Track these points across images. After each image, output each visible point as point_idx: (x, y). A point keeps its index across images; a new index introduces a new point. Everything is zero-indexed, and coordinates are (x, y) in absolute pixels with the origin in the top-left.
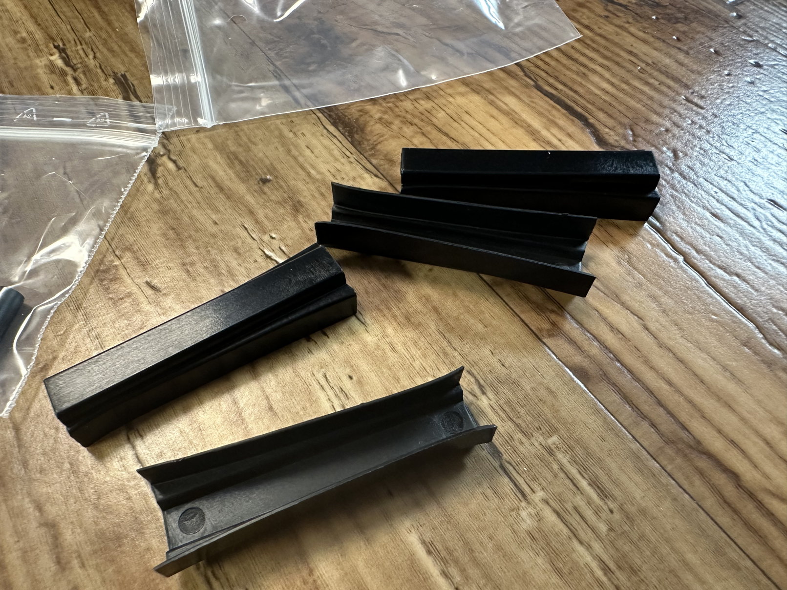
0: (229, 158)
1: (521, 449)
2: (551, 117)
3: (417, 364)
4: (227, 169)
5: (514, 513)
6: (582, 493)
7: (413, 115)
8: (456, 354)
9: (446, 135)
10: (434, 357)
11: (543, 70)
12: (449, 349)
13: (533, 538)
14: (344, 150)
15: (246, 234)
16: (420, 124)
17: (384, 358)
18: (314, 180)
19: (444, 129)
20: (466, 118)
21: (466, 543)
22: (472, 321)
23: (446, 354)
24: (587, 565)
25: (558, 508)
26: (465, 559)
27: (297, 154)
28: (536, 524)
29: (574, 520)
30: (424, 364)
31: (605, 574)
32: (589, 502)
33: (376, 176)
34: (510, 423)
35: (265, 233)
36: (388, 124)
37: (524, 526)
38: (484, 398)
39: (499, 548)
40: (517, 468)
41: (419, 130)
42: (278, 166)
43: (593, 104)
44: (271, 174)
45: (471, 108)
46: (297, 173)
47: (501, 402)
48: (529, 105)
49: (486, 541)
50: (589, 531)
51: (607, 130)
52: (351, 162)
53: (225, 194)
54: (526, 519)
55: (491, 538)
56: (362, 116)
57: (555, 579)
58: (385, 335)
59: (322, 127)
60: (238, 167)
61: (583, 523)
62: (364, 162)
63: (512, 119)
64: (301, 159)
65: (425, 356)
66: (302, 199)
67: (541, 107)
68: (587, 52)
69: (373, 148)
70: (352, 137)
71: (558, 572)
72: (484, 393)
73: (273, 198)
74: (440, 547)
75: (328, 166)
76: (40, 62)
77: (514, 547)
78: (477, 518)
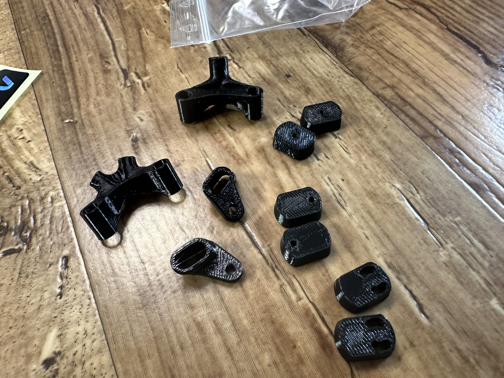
0: (267, 63)
1: (439, 222)
2: (456, 46)
3: (379, 176)
4: (267, 69)
5: (435, 253)
6: (474, 247)
7: (372, 43)
8: (401, 172)
9: (392, 54)
10: (389, 173)
11: (451, 19)
12: (397, 169)
13: (447, 266)
14: (332, 61)
15: (279, 103)
16: (377, 48)
17: (361, 171)
18: (316, 77)
19: (391, 51)
20: (404, 45)
21: (410, 265)
22: (410, 156)
23: (396, 172)
24: (477, 281)
25: (461, 252)
26: (409, 272)
27: (305, 62)
28: (448, 259)
29: (470, 259)
30: (383, 176)
31: (488, 286)
32: (479, 251)
33: (352, 76)
34: (433, 209)
35: (290, 104)
36: (357, 48)
37: (442, 260)
38: (418, 195)
39: (427, 268)
40: (437, 231)
41: (376, 52)
42: (296, 69)
43: (483, 39)
44: (292, 72)
45: (407, 39)
46: (306, 73)
47: (428, 198)
48: (442, 39)
49: (420, 265)
50: (478, 265)
51: (491, 55)
52: (337, 68)
53: (267, 82)
54: (443, 256)
55: (423, 263)
56: (342, 42)
57: (459, 286)
58: (361, 160)
59: (318, 48)
60: (273, 68)
61: (475, 261)
62: (344, 68)
63: (433, 48)
64: (308, 65)
65: (384, 172)
66: (309, 86)
67: (450, 40)
68: (479, 9)
69: (349, 61)
70: (337, 54)
71: (462, 283)
72: (418, 193)
73: (294, 85)
74: (395, 265)
75: (323, 70)
76: (157, 8)
77: (435, 269)
78: (415, 253)
